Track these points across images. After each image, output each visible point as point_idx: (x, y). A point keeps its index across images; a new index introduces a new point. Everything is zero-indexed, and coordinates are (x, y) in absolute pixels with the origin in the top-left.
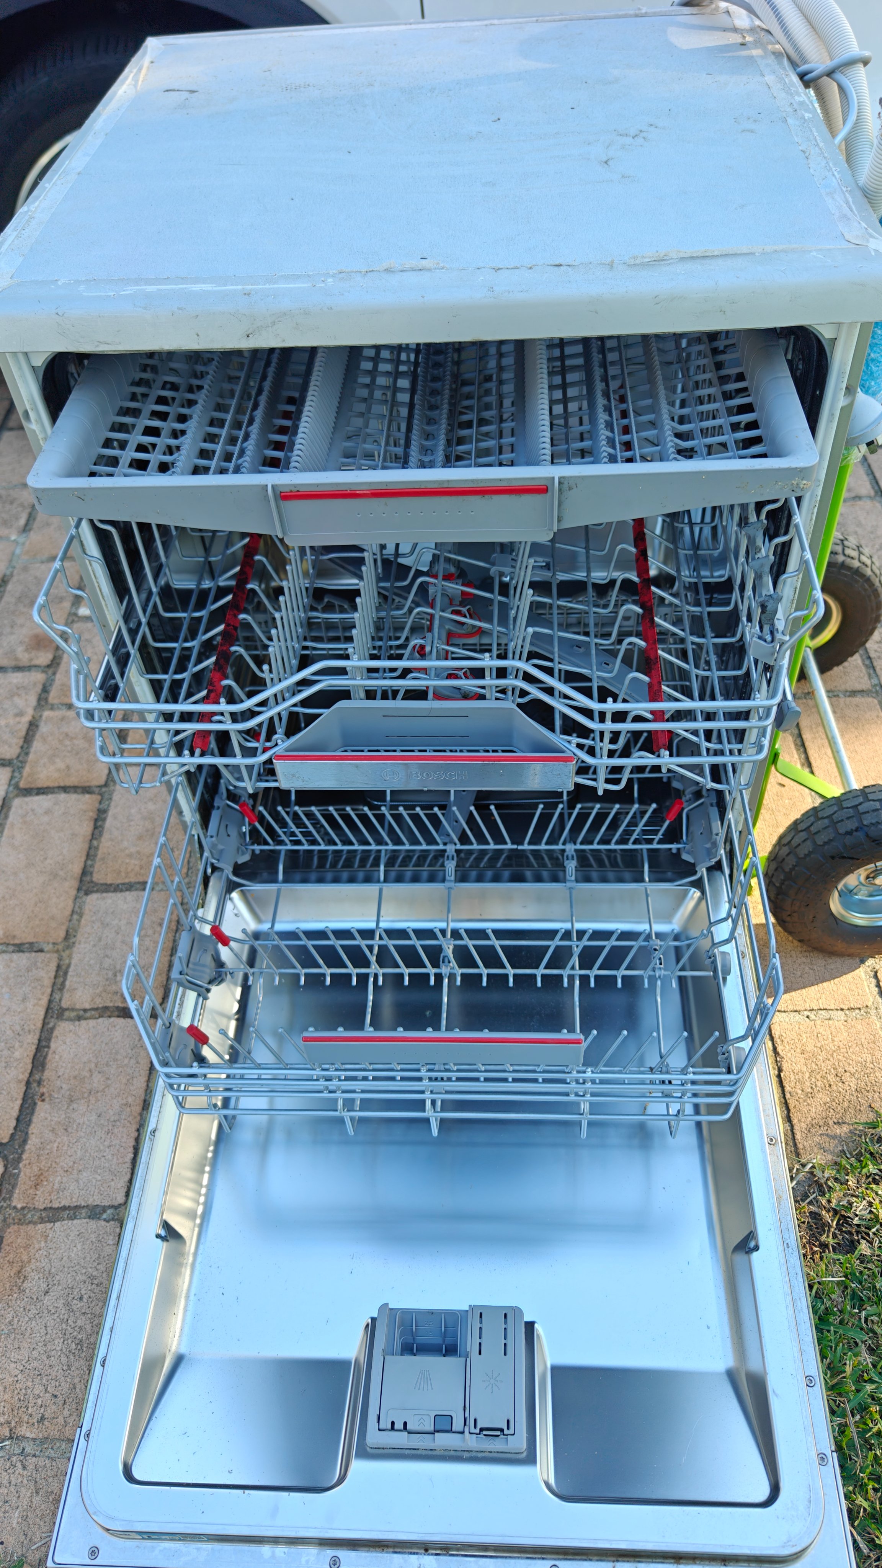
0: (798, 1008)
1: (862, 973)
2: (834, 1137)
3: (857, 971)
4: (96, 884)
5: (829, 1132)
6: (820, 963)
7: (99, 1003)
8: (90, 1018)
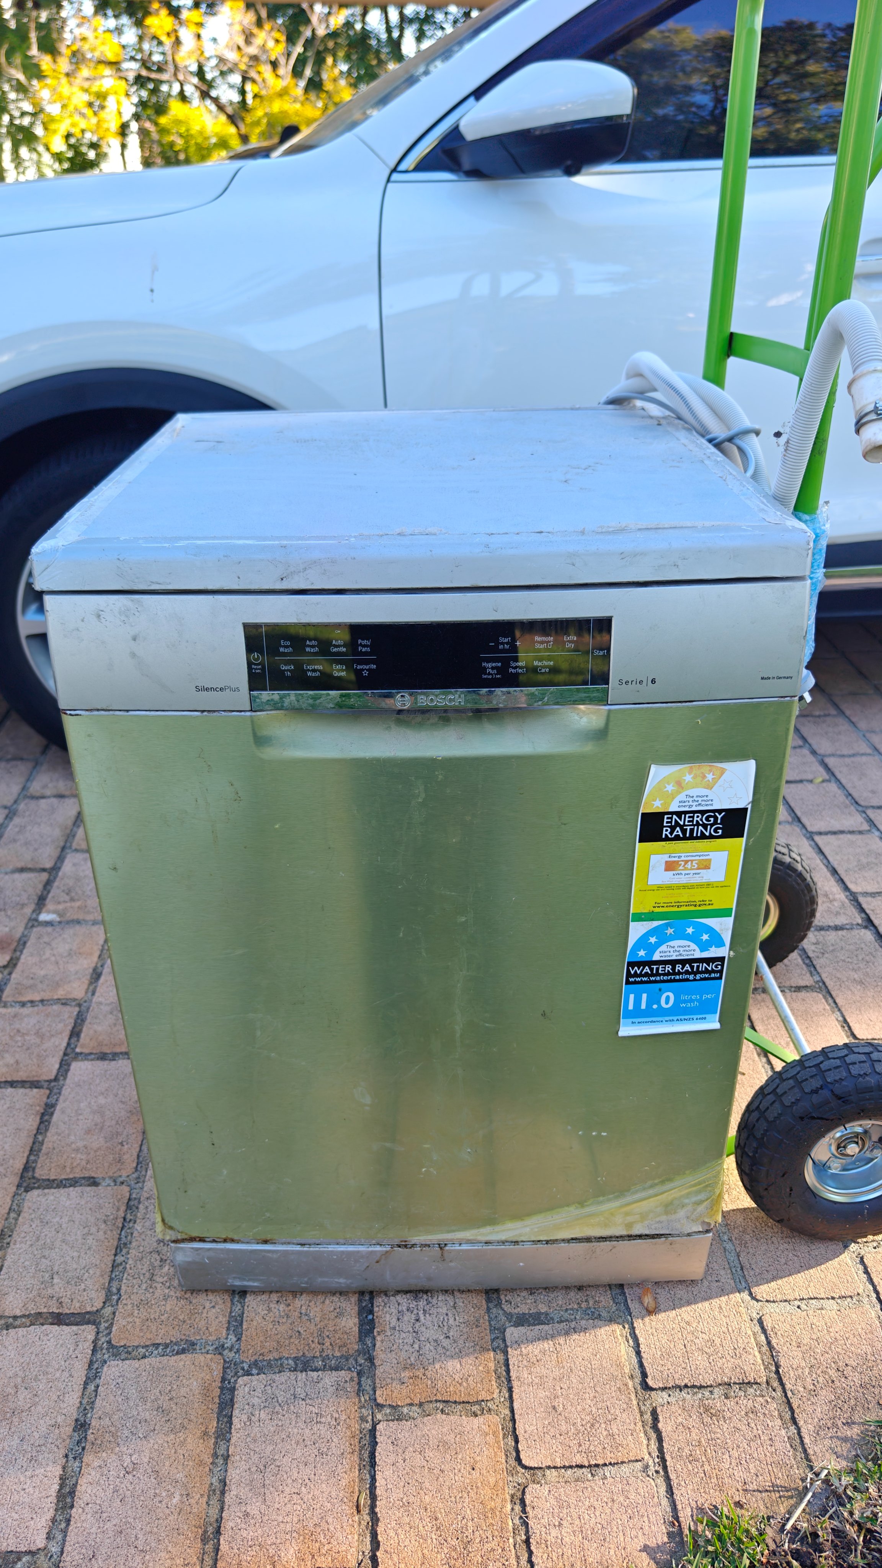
0: (788, 1297)
1: (847, 1258)
2: (845, 1440)
3: (842, 1256)
4: (38, 1180)
5: (839, 1434)
6: (803, 1248)
7: (32, 1309)
8: (20, 1327)
